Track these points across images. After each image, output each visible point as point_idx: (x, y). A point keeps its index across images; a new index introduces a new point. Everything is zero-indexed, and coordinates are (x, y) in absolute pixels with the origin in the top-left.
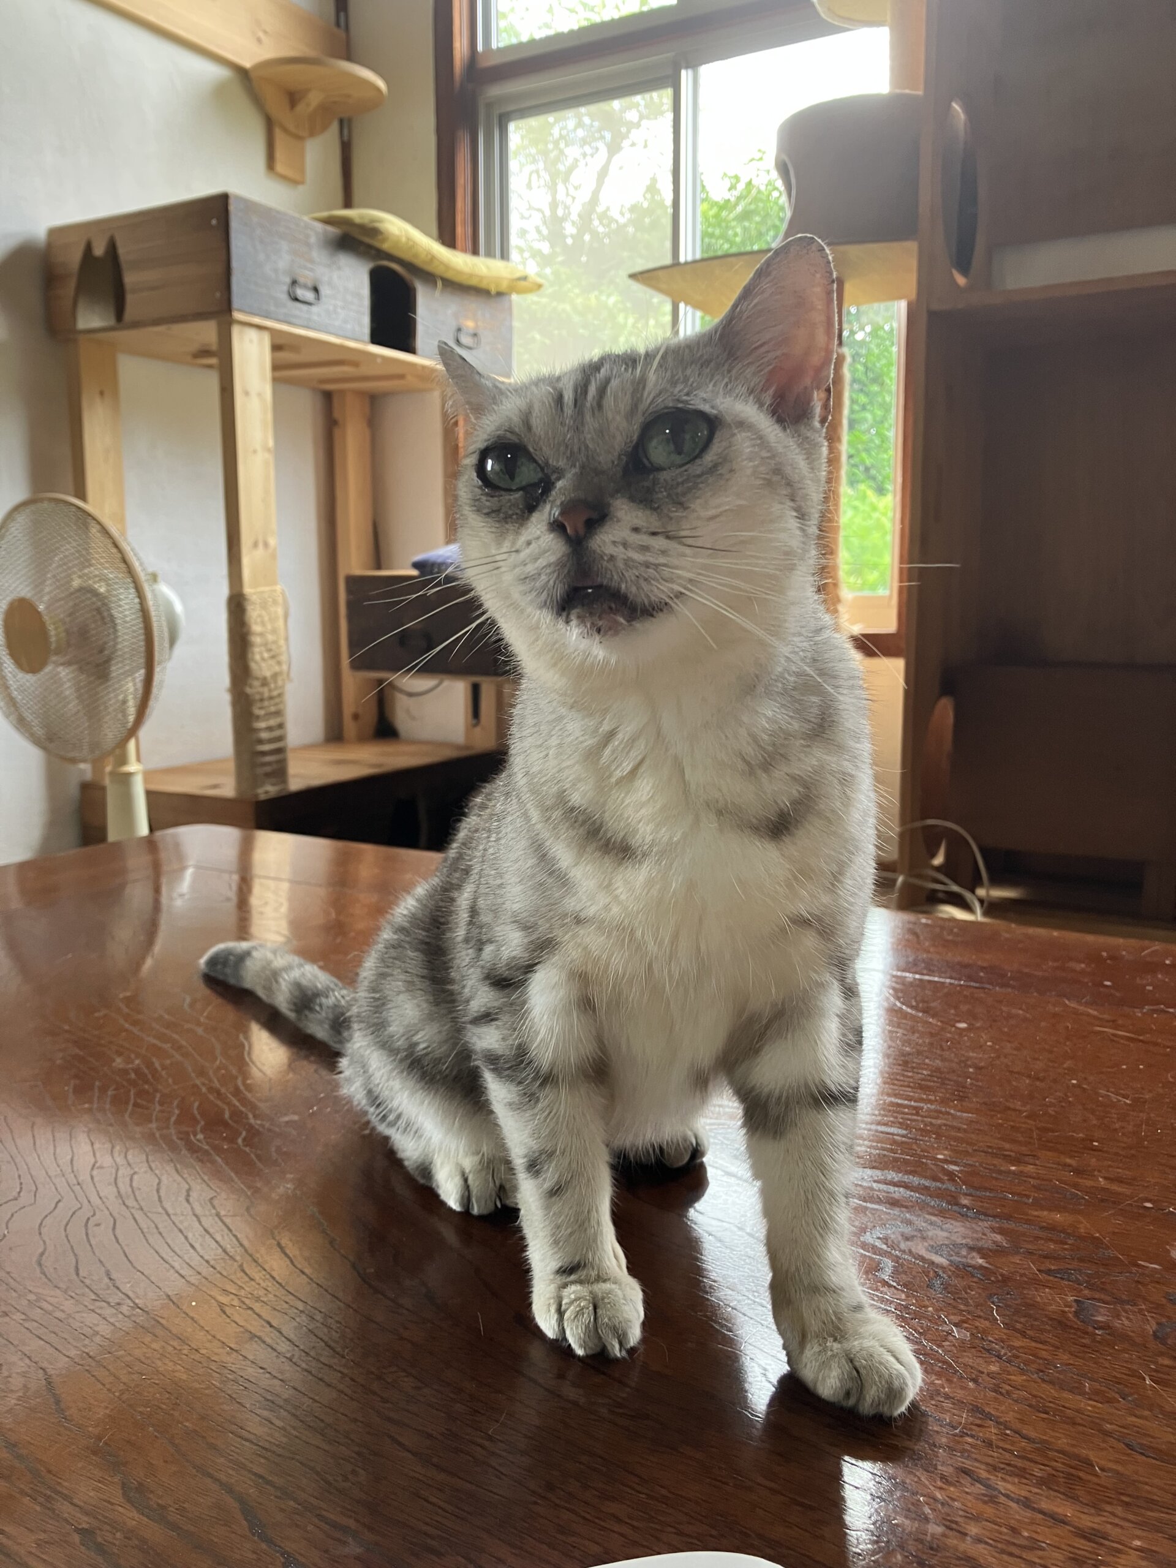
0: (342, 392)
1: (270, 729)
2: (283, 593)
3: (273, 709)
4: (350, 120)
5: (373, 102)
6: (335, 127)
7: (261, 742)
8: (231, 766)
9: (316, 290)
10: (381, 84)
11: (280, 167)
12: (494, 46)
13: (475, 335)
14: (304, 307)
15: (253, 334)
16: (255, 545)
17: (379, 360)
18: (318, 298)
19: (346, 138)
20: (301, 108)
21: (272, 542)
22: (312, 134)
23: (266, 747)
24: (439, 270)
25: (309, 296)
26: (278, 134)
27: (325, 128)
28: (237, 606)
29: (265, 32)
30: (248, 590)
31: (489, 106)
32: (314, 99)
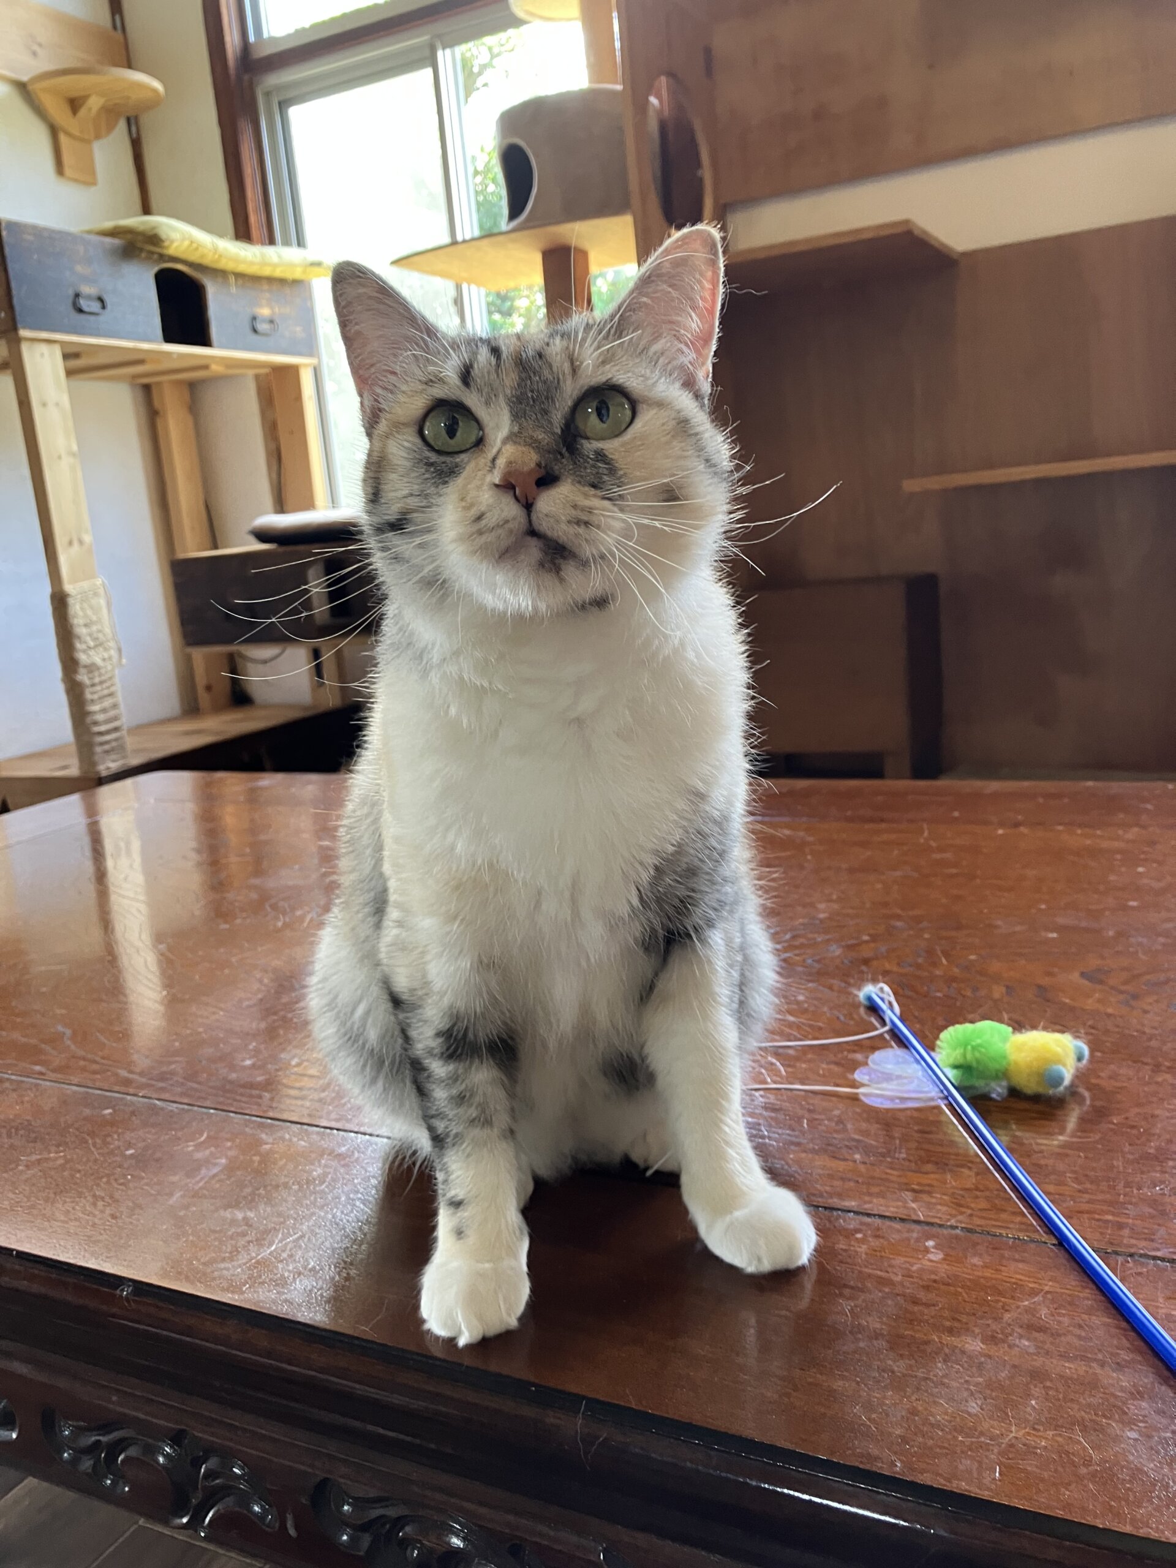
0: (159, 384)
1: (104, 711)
2: (104, 585)
3: (106, 692)
4: (136, 118)
5: (153, 103)
6: (122, 125)
7: (96, 723)
8: (73, 749)
9: (101, 300)
10: (157, 85)
11: (68, 171)
12: (265, 35)
13: (271, 322)
14: (92, 318)
15: (44, 348)
16: (70, 543)
17: (175, 356)
18: (104, 307)
19: (134, 135)
20: (82, 112)
21: (88, 538)
22: (98, 137)
23: (103, 728)
24: (230, 266)
25: (95, 306)
26: (63, 139)
27: (110, 128)
28: (60, 602)
29: (40, 45)
30: (68, 587)
31: (268, 94)
32: (94, 103)
